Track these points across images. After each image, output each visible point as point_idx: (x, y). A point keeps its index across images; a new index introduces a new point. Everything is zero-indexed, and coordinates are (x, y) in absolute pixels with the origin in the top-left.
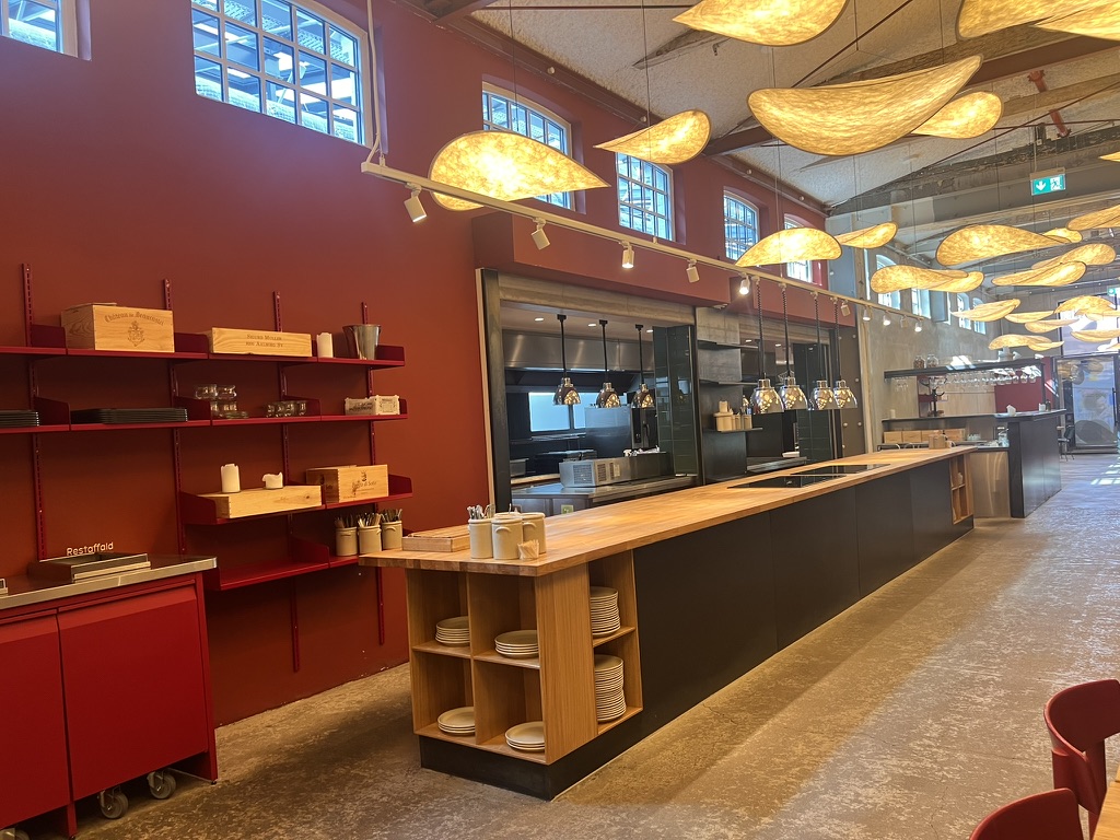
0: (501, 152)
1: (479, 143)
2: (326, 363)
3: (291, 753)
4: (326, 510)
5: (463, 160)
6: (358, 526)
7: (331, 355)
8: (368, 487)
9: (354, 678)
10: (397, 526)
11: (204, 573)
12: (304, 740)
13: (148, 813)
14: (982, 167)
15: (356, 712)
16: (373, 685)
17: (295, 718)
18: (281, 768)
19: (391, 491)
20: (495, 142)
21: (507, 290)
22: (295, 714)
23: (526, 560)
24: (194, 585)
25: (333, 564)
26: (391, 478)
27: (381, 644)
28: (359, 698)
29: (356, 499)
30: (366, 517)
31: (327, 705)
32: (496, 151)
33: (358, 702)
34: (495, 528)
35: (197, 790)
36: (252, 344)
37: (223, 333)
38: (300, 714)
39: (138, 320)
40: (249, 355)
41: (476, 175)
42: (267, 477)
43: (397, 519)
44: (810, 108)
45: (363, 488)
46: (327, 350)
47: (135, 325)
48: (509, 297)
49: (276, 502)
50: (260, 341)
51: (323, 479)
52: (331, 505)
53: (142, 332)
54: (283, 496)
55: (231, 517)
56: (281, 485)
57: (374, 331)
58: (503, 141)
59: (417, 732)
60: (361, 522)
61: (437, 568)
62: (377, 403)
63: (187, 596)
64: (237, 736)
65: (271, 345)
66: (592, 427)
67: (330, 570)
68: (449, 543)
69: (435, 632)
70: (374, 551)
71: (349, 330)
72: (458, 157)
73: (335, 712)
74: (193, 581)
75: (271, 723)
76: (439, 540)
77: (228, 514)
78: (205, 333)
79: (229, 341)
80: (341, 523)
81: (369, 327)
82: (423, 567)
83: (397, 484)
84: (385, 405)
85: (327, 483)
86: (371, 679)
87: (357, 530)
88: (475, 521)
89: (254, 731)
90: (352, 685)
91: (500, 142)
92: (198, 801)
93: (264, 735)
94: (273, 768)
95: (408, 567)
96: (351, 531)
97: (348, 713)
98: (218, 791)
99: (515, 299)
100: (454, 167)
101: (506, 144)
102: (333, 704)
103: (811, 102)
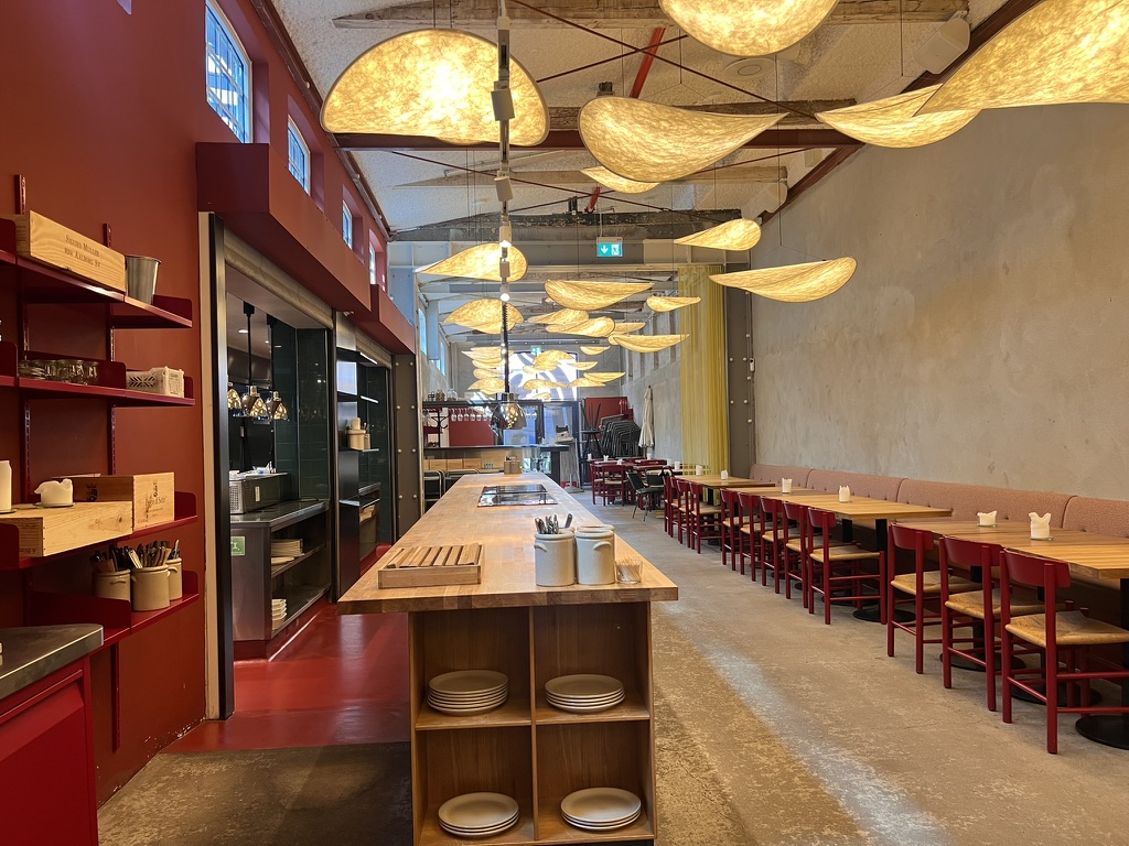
0: (466, 65)
1: (447, 45)
5: (408, 63)
8: (158, 505)
14: (530, 224)
20: (468, 50)
21: (227, 248)
29: (148, 524)
32: (460, 63)
36: (71, 252)
37: (40, 223)
40: (67, 270)
41: (411, 86)
44: (651, 126)
45: (154, 507)
48: (229, 259)
49: (91, 528)
50: (79, 249)
51: (93, 492)
54: (98, 518)
55: (45, 554)
56: (70, 501)
58: (479, 52)
62: (167, 377)
65: (89, 260)
72: (405, 56)
77: (42, 549)
79: (47, 240)
84: (172, 383)
91: (474, 52)
99: (232, 261)
100: (390, 66)
101: (481, 57)
103: (658, 121)
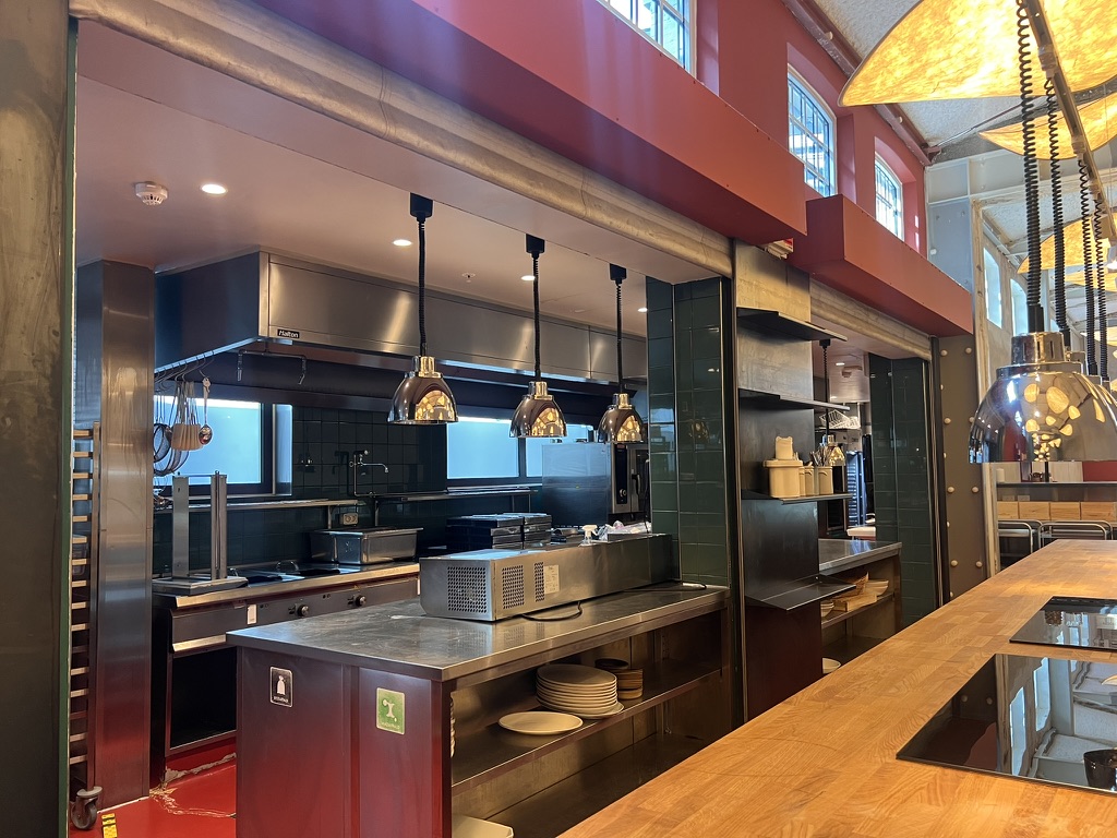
66: (551, 475)
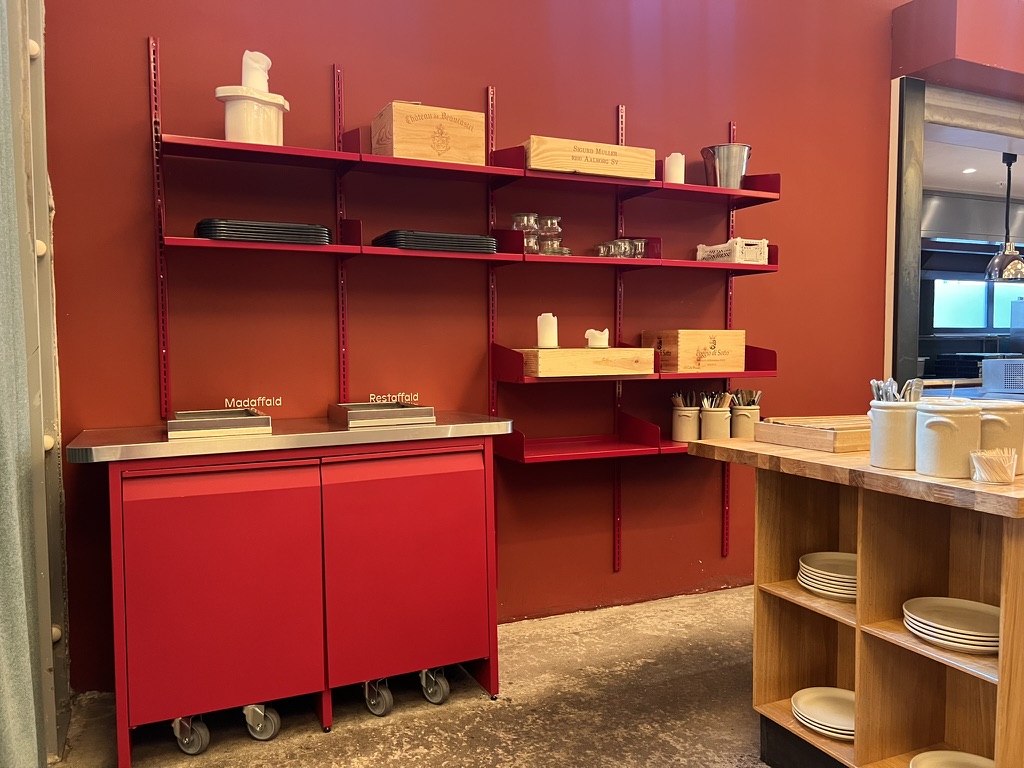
2: (674, 193)
3: (591, 681)
4: (659, 380)
6: (701, 406)
7: (681, 180)
8: (717, 357)
9: (687, 592)
10: (754, 411)
11: (496, 438)
12: (610, 664)
13: (412, 719)
15: (682, 642)
16: (708, 605)
17: (607, 629)
18: (575, 701)
19: (748, 367)
21: (937, 109)
22: (609, 625)
23: (985, 483)
24: (483, 452)
25: (665, 449)
26: (749, 350)
27: (723, 556)
28: (689, 620)
29: (700, 371)
30: (713, 397)
31: (648, 621)
33: (687, 626)
34: (923, 420)
35: (474, 702)
36: (579, 158)
37: (544, 143)
38: (616, 625)
39: (445, 123)
40: (575, 173)
42: (590, 334)
43: (753, 403)
45: (711, 357)
46: (676, 174)
47: (441, 131)
48: (937, 118)
49: (596, 362)
50: (588, 155)
51: (660, 342)
52: (666, 374)
53: (447, 138)
54: (606, 357)
55: (540, 375)
56: (606, 344)
57: (742, 151)
59: (757, 708)
60: (706, 403)
61: (809, 474)
62: (738, 248)
63: (474, 463)
64: (538, 637)
65: (604, 161)
66: (1019, 327)
67: (660, 457)
68: (831, 438)
69: (797, 568)
70: (719, 438)
71: (710, 153)
73: (656, 633)
74: (481, 447)
75: (580, 629)
76: (813, 431)
77: (537, 372)
78: (523, 144)
79: (550, 154)
80: (680, 400)
81: (735, 148)
82: (784, 469)
83: (758, 359)
84: (747, 251)
85: (665, 348)
86: (707, 597)
87: (700, 411)
88: (883, 403)
89: (558, 636)
90: (683, 601)
92: (469, 720)
93: (568, 644)
94: (564, 698)
95: (761, 465)
96: (691, 412)
97: (672, 639)
98: (496, 712)
99: (947, 120)
102: (656, 621)
